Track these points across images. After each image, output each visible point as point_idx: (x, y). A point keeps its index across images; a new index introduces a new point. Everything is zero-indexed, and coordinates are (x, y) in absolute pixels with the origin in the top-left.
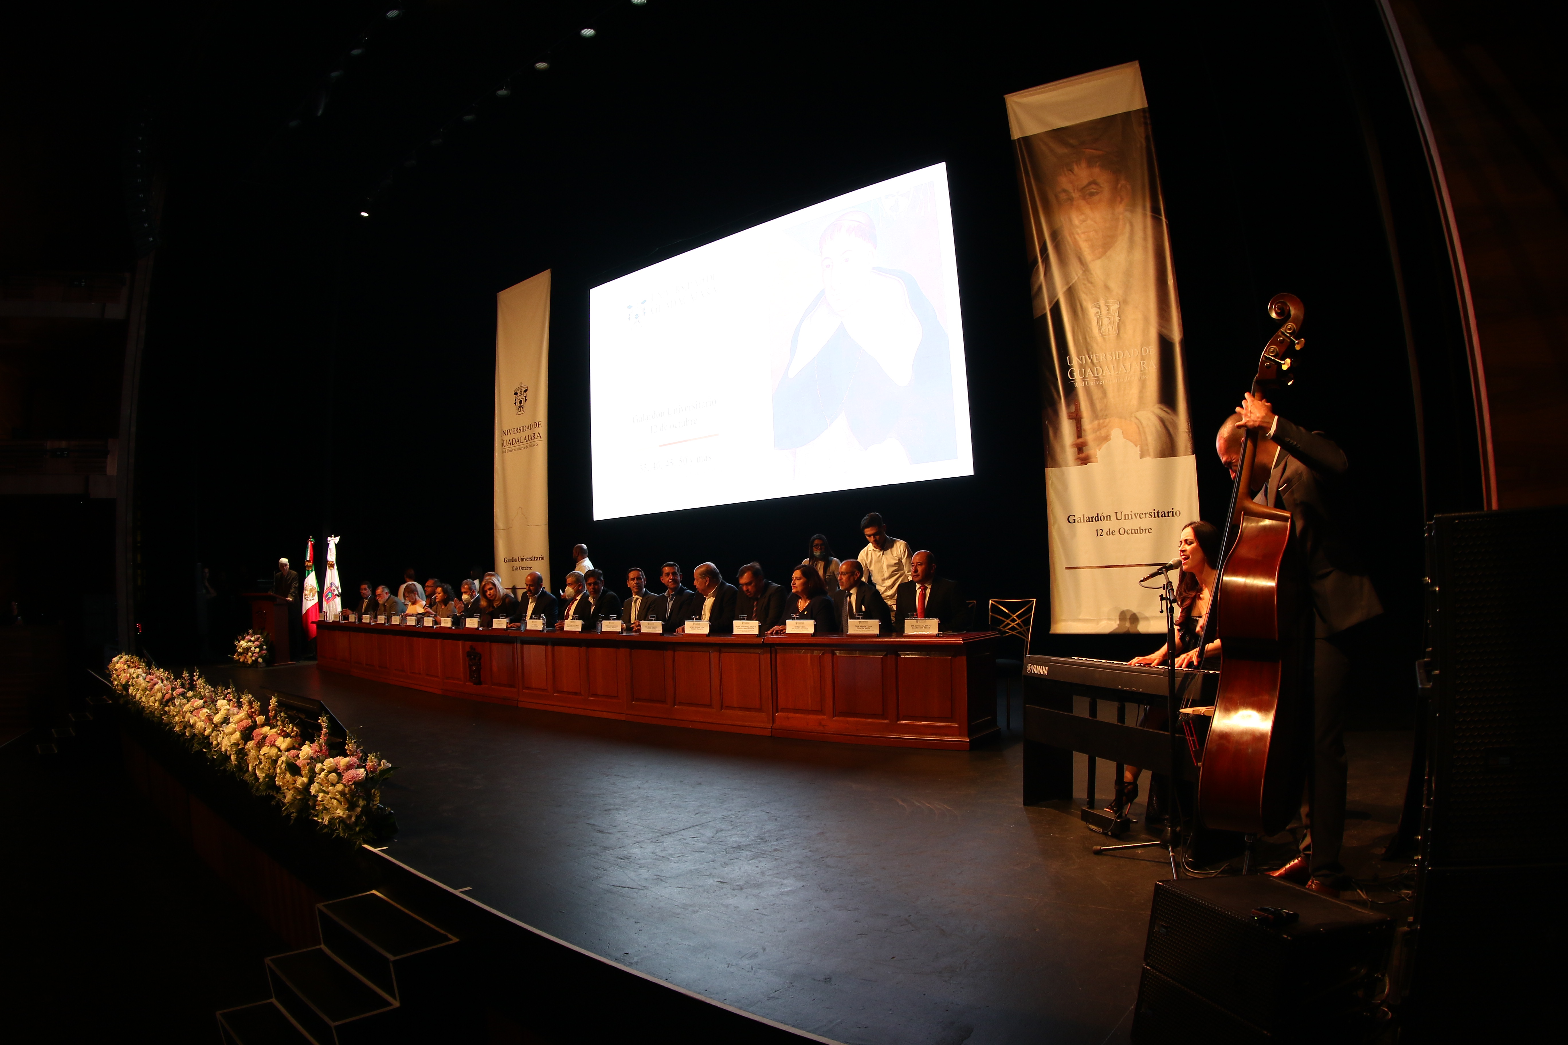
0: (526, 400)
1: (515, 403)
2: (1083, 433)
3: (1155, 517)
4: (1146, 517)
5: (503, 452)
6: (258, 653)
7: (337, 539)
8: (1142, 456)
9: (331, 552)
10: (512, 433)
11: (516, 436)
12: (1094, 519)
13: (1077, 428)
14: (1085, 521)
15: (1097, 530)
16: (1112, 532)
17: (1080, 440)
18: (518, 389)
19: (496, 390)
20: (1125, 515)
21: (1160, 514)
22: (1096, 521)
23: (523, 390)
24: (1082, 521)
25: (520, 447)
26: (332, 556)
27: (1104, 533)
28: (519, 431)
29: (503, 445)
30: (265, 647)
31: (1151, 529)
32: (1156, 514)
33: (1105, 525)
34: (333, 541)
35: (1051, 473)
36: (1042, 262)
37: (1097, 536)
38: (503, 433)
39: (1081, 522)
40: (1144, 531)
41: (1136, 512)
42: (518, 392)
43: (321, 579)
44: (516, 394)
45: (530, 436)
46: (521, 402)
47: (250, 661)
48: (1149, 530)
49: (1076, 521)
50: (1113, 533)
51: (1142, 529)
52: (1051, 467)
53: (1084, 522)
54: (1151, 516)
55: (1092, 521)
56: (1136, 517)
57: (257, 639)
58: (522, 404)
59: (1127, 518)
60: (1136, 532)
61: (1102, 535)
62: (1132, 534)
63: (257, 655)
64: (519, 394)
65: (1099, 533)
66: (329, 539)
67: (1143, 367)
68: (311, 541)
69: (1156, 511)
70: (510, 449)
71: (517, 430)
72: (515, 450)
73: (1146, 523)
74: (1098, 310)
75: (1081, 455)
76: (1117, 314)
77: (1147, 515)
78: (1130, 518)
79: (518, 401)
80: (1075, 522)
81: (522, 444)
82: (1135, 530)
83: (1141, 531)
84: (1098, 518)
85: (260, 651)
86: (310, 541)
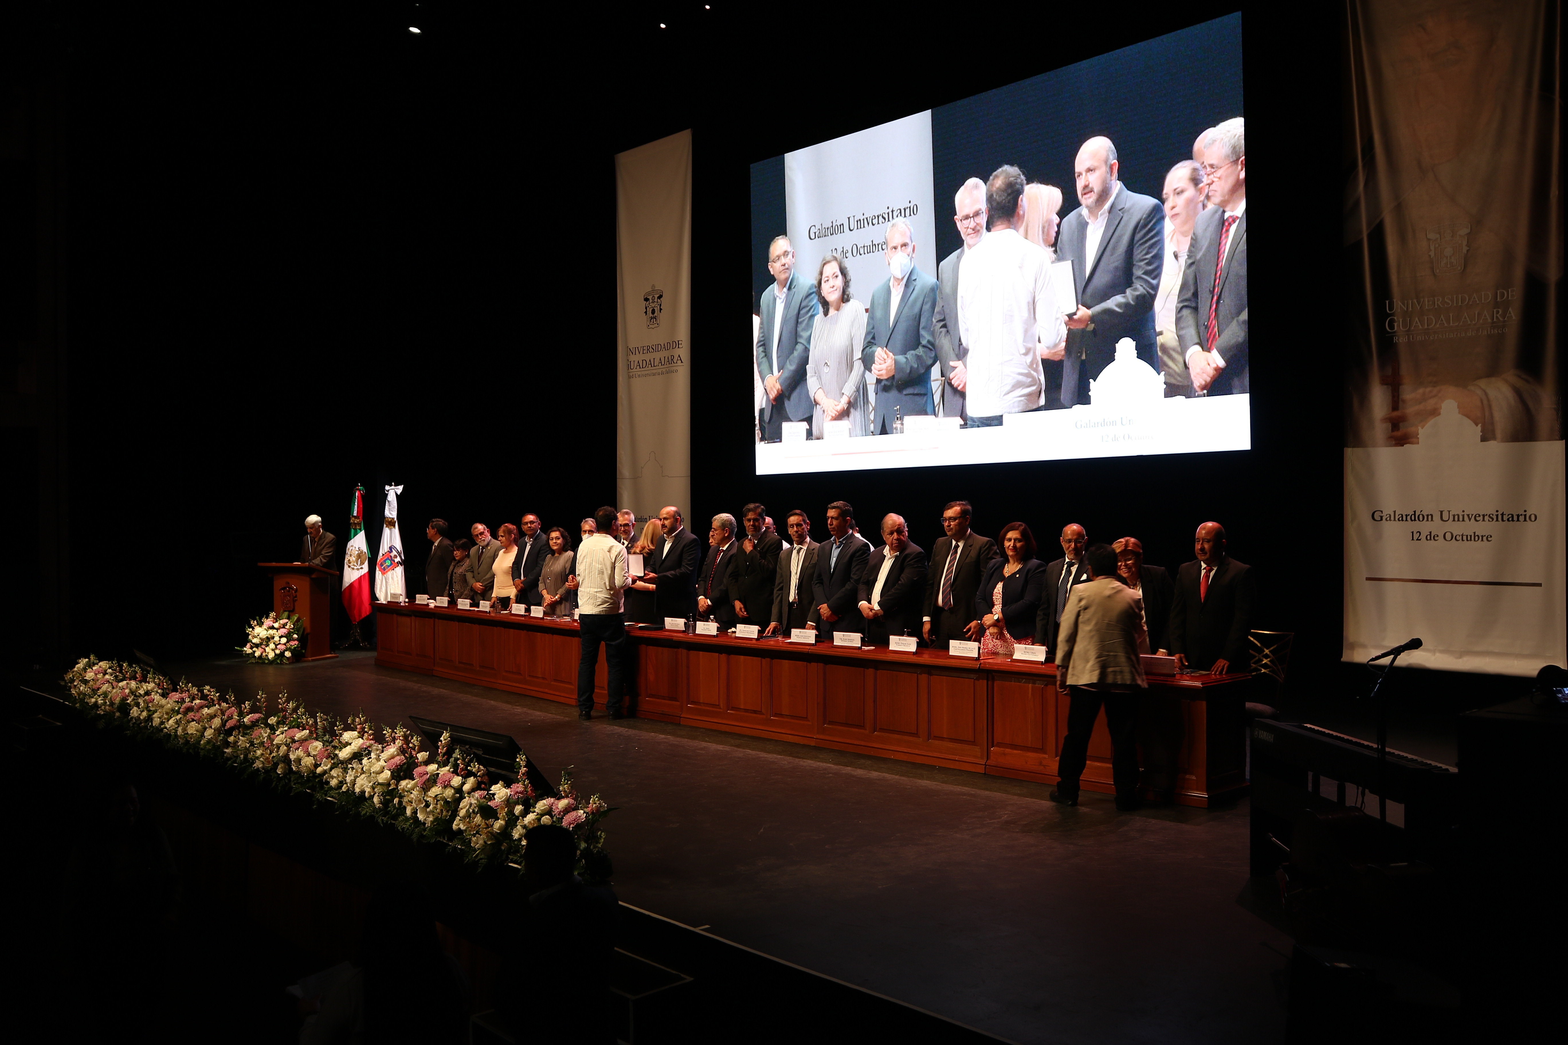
0: (661, 309)
1: (646, 313)
2: (1401, 403)
3: (1497, 520)
4: (1484, 520)
5: (629, 377)
6: (285, 644)
7: (399, 490)
8: (1484, 439)
9: (390, 506)
10: (641, 352)
11: (648, 357)
12: (1409, 518)
13: (1393, 397)
14: (1397, 519)
15: (1413, 532)
16: (1434, 537)
17: (1396, 414)
18: (649, 293)
19: (618, 291)
20: (1454, 516)
21: (1505, 518)
22: (1412, 520)
23: (656, 296)
24: (1392, 518)
25: (654, 371)
26: (391, 511)
27: (1423, 537)
28: (651, 350)
29: (629, 367)
30: (295, 636)
31: (1491, 537)
32: (1499, 517)
33: (1425, 527)
34: (393, 492)
35: (1351, 455)
36: (1364, 166)
37: (1413, 539)
38: (629, 351)
39: (1390, 520)
40: (1480, 538)
41: (1470, 513)
42: (650, 297)
43: (374, 542)
44: (646, 300)
45: (666, 358)
46: (653, 312)
47: (271, 655)
48: (1487, 537)
49: (1384, 518)
50: (1436, 538)
51: (1478, 536)
52: (1353, 447)
53: (1395, 520)
54: (1493, 519)
55: (1406, 520)
56: (1470, 520)
57: (284, 626)
58: (656, 314)
59: (1456, 519)
60: (1469, 539)
61: (1420, 540)
62: (1463, 540)
63: (283, 647)
64: (651, 301)
65: (1416, 537)
66: (387, 488)
67: (1497, 317)
68: (360, 490)
69: (1500, 513)
70: (639, 373)
71: (648, 349)
72: (646, 375)
73: (1482, 528)
74: (1438, 236)
75: (1396, 434)
76: (1465, 243)
77: (1487, 518)
78: (1461, 519)
79: (650, 311)
80: (1381, 519)
81: (654, 368)
82: (1467, 536)
83: (1475, 537)
84: (1415, 517)
85: (287, 642)
86: (358, 489)
